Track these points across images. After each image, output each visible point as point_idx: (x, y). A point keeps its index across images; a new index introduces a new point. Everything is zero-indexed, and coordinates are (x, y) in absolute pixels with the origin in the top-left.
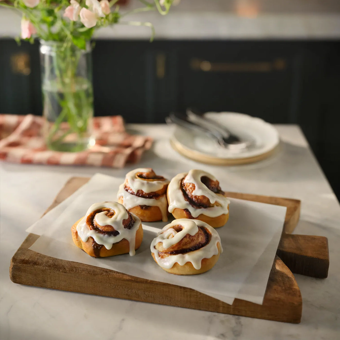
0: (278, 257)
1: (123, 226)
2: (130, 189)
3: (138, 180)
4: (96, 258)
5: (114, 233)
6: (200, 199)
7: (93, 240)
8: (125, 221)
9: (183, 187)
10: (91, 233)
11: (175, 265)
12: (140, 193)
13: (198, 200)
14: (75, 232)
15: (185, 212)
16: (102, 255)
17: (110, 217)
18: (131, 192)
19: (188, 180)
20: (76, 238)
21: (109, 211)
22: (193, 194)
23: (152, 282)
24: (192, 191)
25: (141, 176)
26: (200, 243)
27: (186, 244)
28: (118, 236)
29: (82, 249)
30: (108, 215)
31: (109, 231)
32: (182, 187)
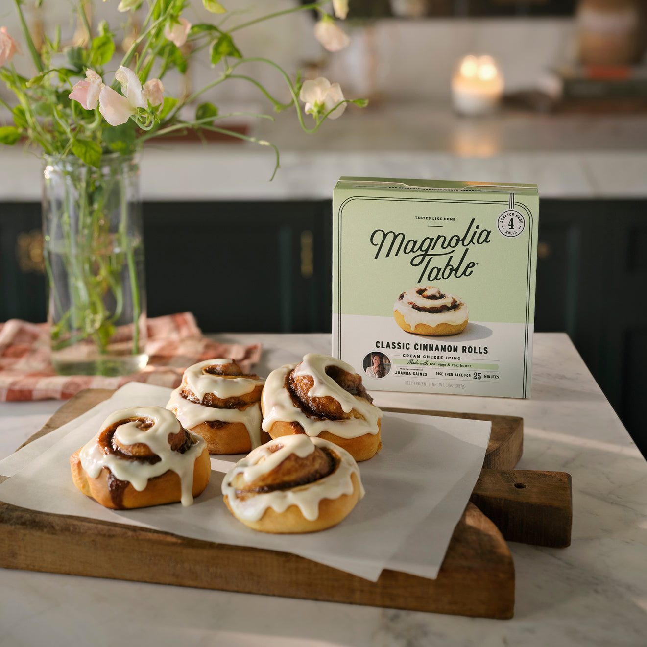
0: (472, 505)
1: (169, 446)
2: (191, 393)
3: (206, 378)
4: (116, 509)
5: (152, 459)
6: (322, 404)
7: (110, 472)
8: (174, 436)
9: (292, 384)
10: (105, 459)
11: (267, 512)
12: (210, 400)
13: (318, 405)
14: (77, 462)
15: (292, 427)
16: (127, 503)
17: (144, 429)
18: (192, 398)
19: (302, 372)
20: (77, 475)
21: (142, 421)
22: (310, 394)
23: (222, 547)
24: (308, 390)
25: (211, 371)
26: (317, 472)
27: (289, 472)
28: (158, 465)
29: (90, 495)
30: (141, 428)
31: (142, 454)
32: (289, 383)
